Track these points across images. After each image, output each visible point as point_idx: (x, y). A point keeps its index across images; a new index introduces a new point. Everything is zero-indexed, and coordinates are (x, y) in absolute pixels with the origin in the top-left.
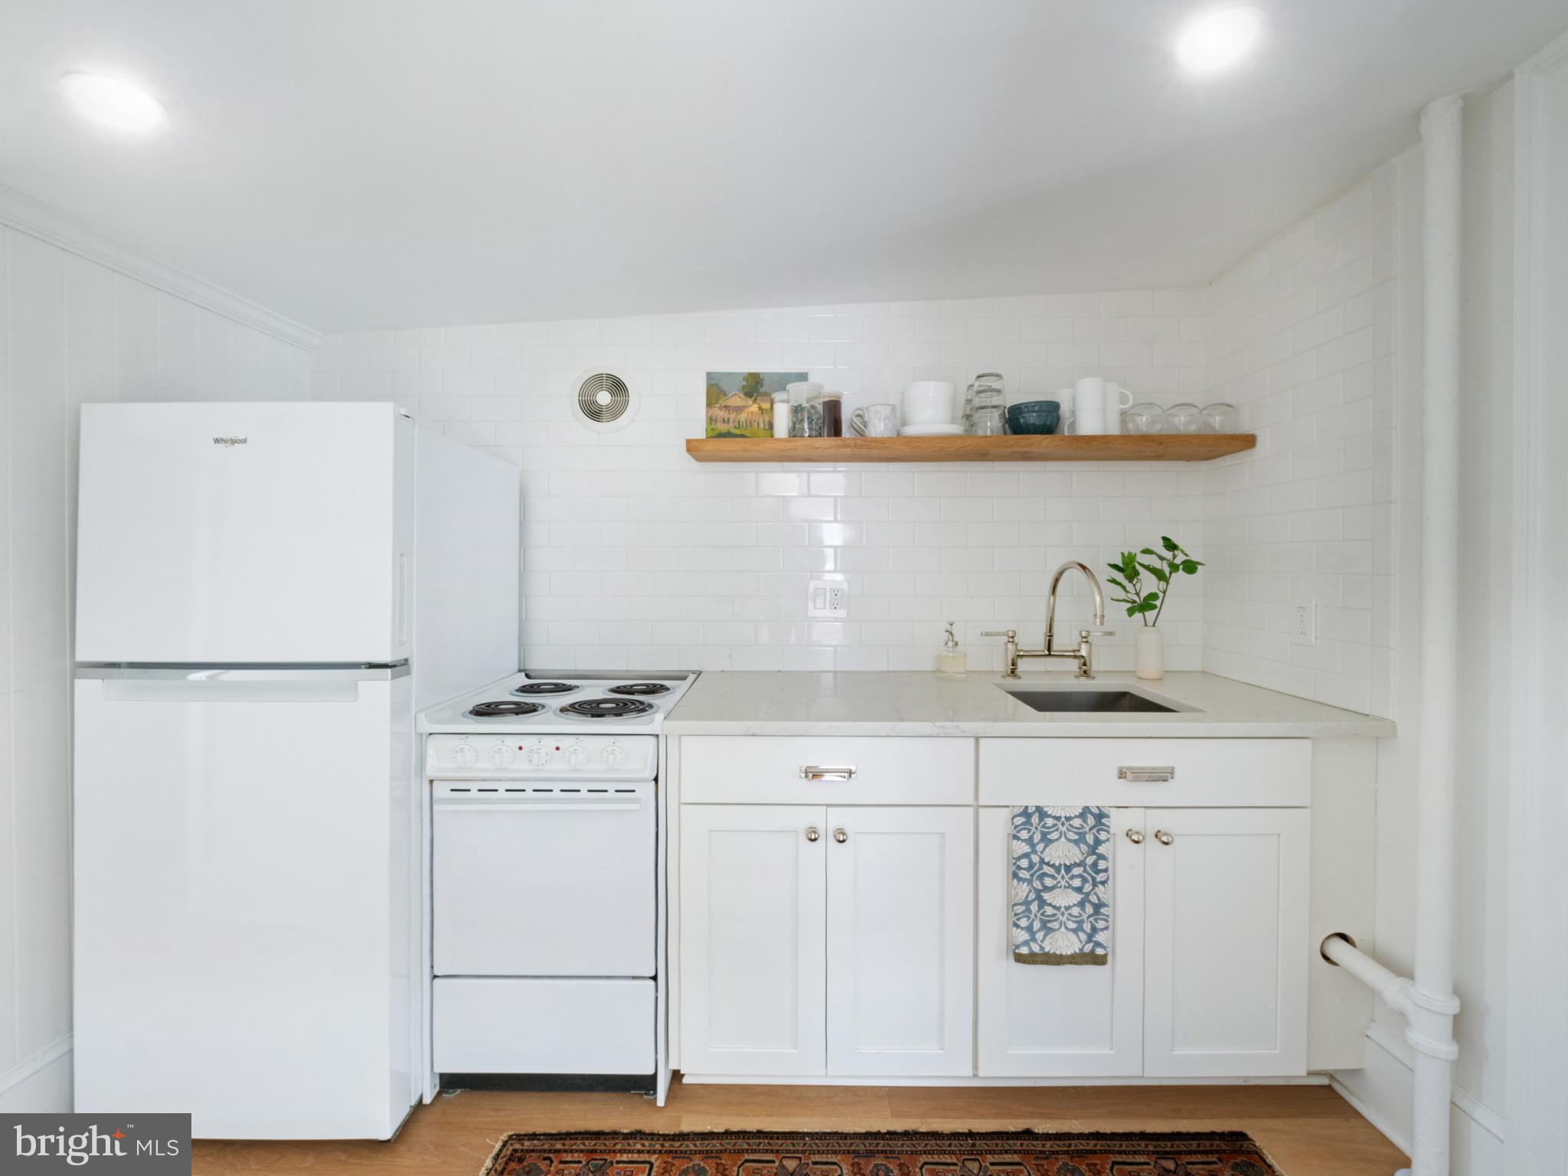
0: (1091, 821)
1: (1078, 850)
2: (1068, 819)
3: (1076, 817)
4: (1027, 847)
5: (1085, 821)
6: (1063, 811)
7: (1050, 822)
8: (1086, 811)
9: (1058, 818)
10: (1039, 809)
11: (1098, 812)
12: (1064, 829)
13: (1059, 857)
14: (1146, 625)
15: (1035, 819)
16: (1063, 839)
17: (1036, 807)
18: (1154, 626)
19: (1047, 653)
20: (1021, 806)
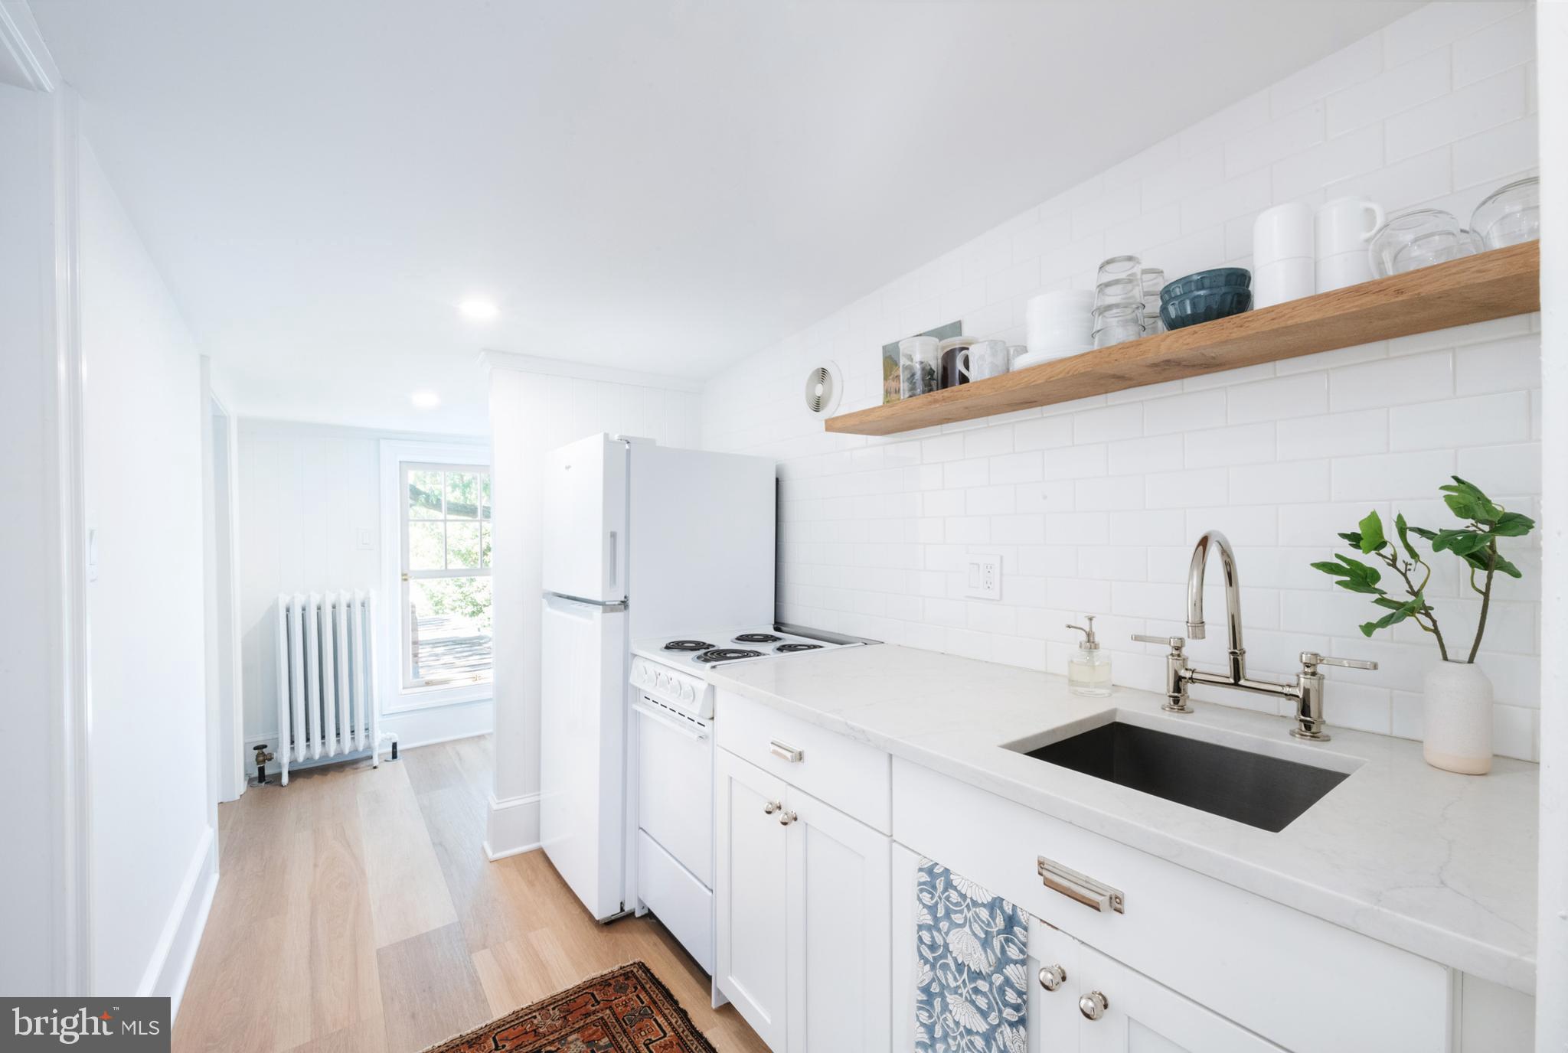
0: (1000, 922)
1: (984, 955)
2: (975, 904)
3: (983, 905)
4: (929, 917)
5: (992, 915)
6: (969, 889)
7: (954, 897)
8: (995, 905)
9: (964, 896)
10: (947, 871)
11: (1010, 912)
12: (969, 915)
13: (961, 952)
14: (1445, 658)
15: (940, 884)
16: (967, 929)
17: (946, 869)
18: (1471, 661)
19: (1232, 681)
20: (932, 861)
